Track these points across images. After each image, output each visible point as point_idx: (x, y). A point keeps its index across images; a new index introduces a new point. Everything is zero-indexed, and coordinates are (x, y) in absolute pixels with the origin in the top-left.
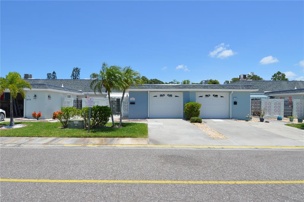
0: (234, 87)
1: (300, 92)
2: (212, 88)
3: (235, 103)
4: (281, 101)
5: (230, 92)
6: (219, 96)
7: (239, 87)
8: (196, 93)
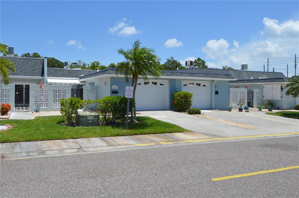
0: (216, 75)
1: (258, 82)
2: (198, 76)
3: (217, 93)
4: (245, 90)
5: (213, 81)
6: (202, 85)
7: (220, 76)
8: (182, 81)
